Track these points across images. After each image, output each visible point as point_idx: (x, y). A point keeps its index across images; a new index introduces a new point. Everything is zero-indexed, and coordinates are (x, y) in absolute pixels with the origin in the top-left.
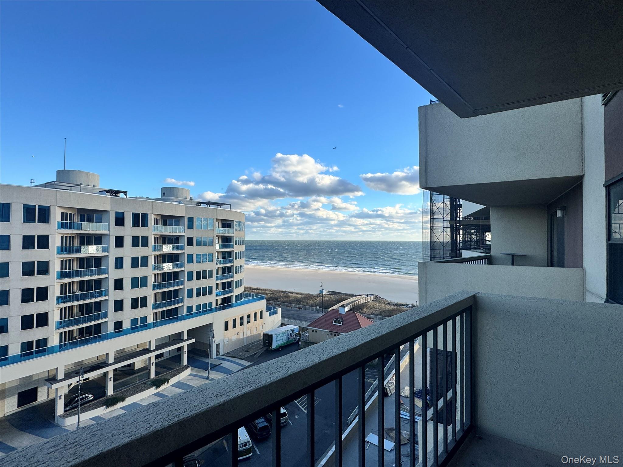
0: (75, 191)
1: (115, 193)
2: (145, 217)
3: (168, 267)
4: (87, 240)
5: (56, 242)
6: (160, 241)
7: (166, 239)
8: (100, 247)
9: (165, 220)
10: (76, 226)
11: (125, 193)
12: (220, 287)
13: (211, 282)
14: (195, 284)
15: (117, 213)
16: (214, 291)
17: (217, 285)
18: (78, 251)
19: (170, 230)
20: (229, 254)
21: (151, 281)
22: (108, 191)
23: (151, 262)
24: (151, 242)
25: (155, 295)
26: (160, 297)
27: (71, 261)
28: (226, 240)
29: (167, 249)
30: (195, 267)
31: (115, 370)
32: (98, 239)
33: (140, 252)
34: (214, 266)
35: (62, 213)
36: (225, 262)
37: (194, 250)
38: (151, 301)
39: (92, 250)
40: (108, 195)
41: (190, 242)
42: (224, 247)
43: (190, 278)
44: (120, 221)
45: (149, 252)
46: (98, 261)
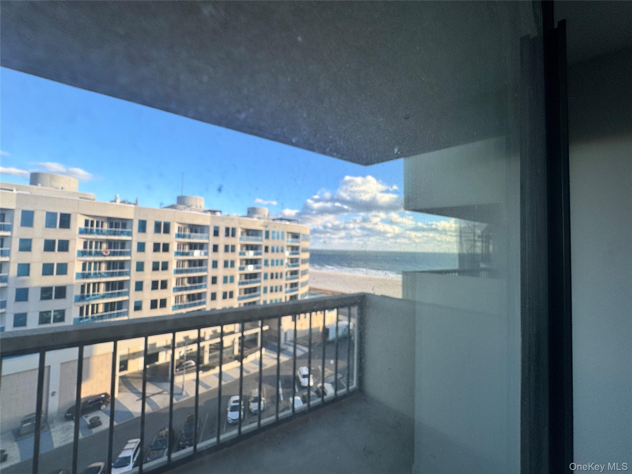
0: (188, 211)
1: (213, 212)
2: (234, 230)
3: (250, 269)
4: (193, 246)
5: (174, 248)
6: (244, 248)
7: (249, 247)
8: (203, 252)
9: (249, 232)
10: (187, 236)
11: (221, 212)
12: (289, 286)
13: (282, 282)
14: (269, 283)
15: (215, 227)
16: (284, 290)
17: (286, 284)
18: (187, 254)
19: (252, 241)
20: (297, 260)
21: (237, 279)
22: (210, 211)
23: (238, 264)
24: (238, 249)
25: (240, 290)
26: (243, 291)
27: (183, 261)
28: (295, 249)
29: (251, 254)
30: (270, 270)
31: (210, 345)
32: (201, 246)
33: (230, 256)
34: (285, 269)
35: (179, 227)
36: (293, 266)
37: (270, 256)
38: (236, 294)
39: (197, 254)
40: (209, 214)
41: (266, 249)
42: (292, 254)
43: (266, 277)
44: (216, 233)
45: (236, 257)
46: (201, 262)
